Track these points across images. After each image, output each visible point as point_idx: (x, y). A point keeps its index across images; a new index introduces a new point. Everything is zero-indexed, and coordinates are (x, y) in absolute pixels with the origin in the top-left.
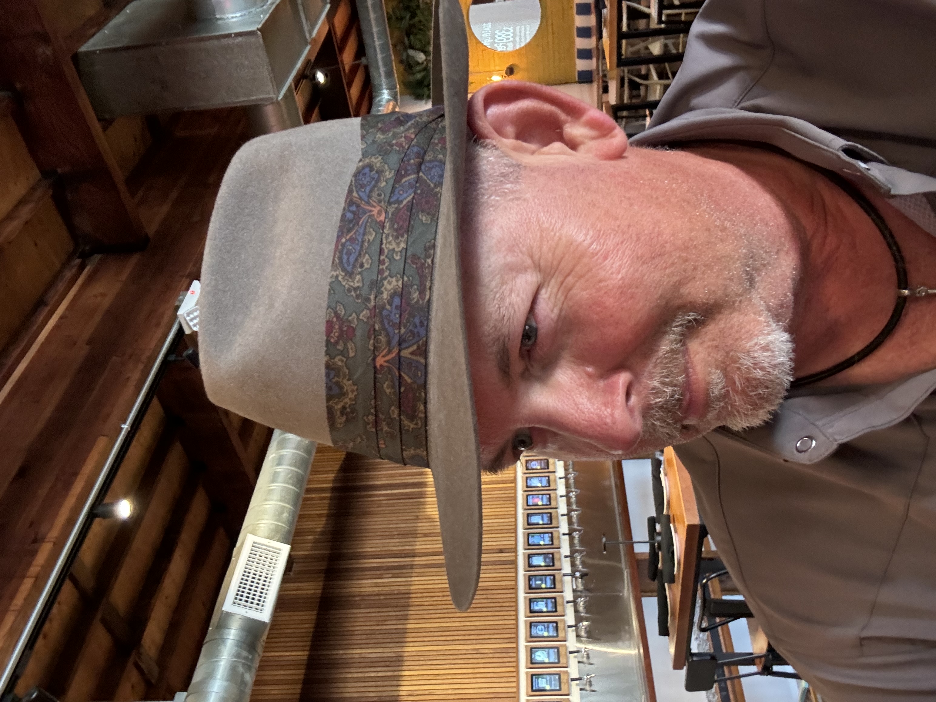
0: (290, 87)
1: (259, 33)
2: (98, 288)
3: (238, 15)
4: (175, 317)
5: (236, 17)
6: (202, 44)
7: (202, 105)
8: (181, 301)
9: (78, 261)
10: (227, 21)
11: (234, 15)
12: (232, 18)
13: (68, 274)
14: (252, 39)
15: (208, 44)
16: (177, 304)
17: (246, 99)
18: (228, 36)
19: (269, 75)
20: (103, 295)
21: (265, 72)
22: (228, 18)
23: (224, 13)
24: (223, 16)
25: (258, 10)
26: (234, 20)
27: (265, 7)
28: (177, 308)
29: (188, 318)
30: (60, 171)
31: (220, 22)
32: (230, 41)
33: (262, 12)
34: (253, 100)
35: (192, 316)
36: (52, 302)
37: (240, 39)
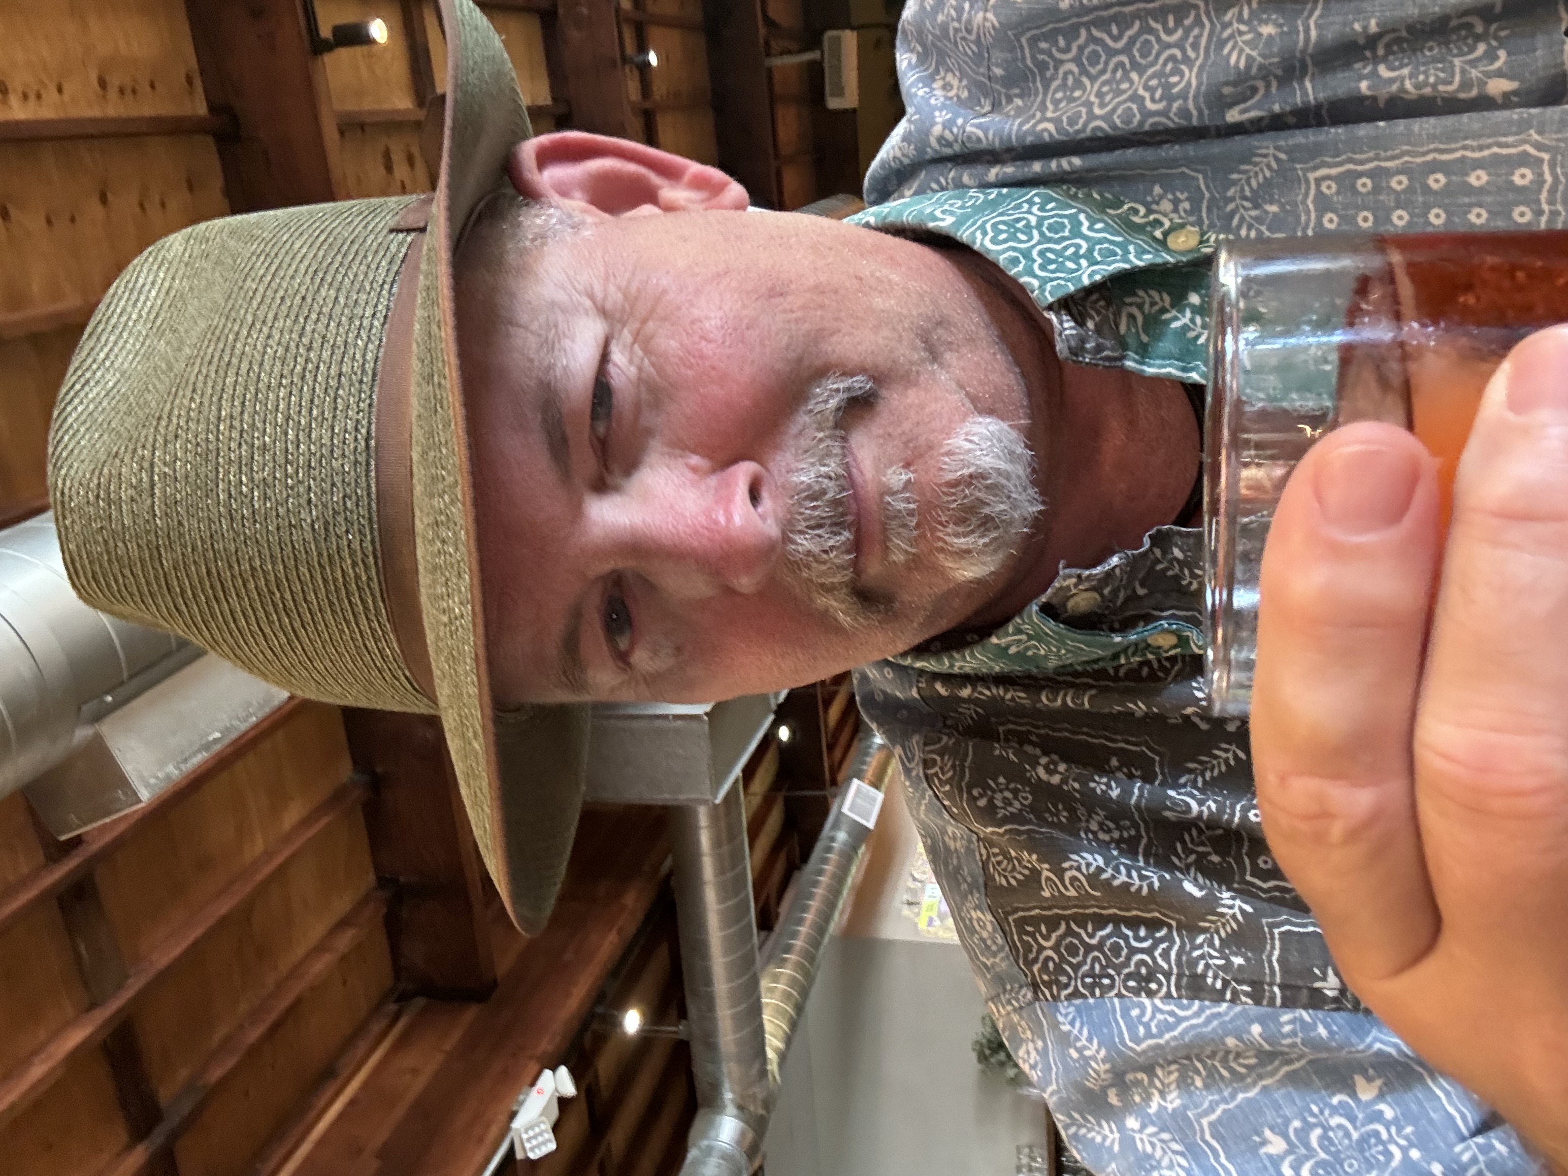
0: (736, 781)
1: (706, 718)
2: (408, 1059)
4: (506, 1129)
8: (521, 1103)
9: (392, 1007)
13: (376, 1028)
14: (694, 725)
15: (635, 724)
16: (515, 1108)
17: (671, 797)
19: (709, 769)
20: (415, 1071)
21: (703, 766)
28: (513, 1115)
29: (525, 1136)
32: (664, 723)
34: (679, 800)
35: (531, 1133)
36: (345, 1074)
37: (679, 722)
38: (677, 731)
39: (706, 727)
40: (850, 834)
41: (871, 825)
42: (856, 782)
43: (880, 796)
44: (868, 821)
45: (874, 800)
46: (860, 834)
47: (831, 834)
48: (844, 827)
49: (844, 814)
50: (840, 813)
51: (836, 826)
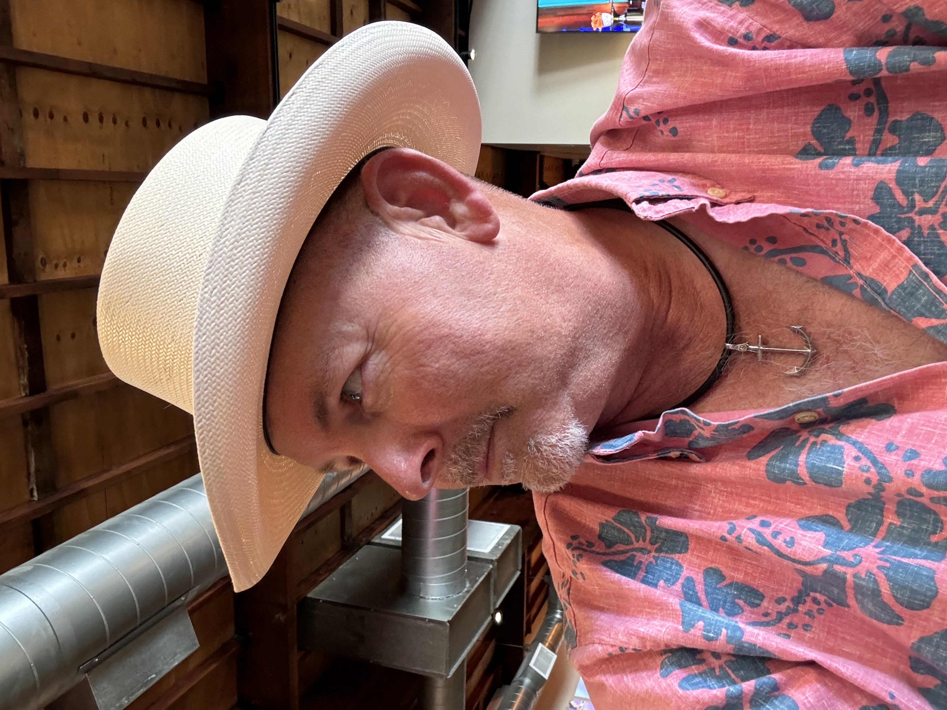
1: (448, 624)
5: (435, 599)
7: (385, 663)
10: (428, 602)
12: (432, 599)
14: (441, 628)
15: (406, 620)
17: (421, 669)
18: (424, 619)
24: (426, 596)
27: (461, 595)
32: (423, 624)
34: (426, 672)
37: (431, 624)
38: (430, 629)
39: (448, 630)
40: (532, 679)
41: (546, 676)
42: (540, 645)
43: (555, 657)
44: (545, 673)
45: (551, 659)
46: (538, 680)
47: (521, 678)
48: (529, 675)
49: (531, 668)
50: (528, 666)
51: (524, 674)
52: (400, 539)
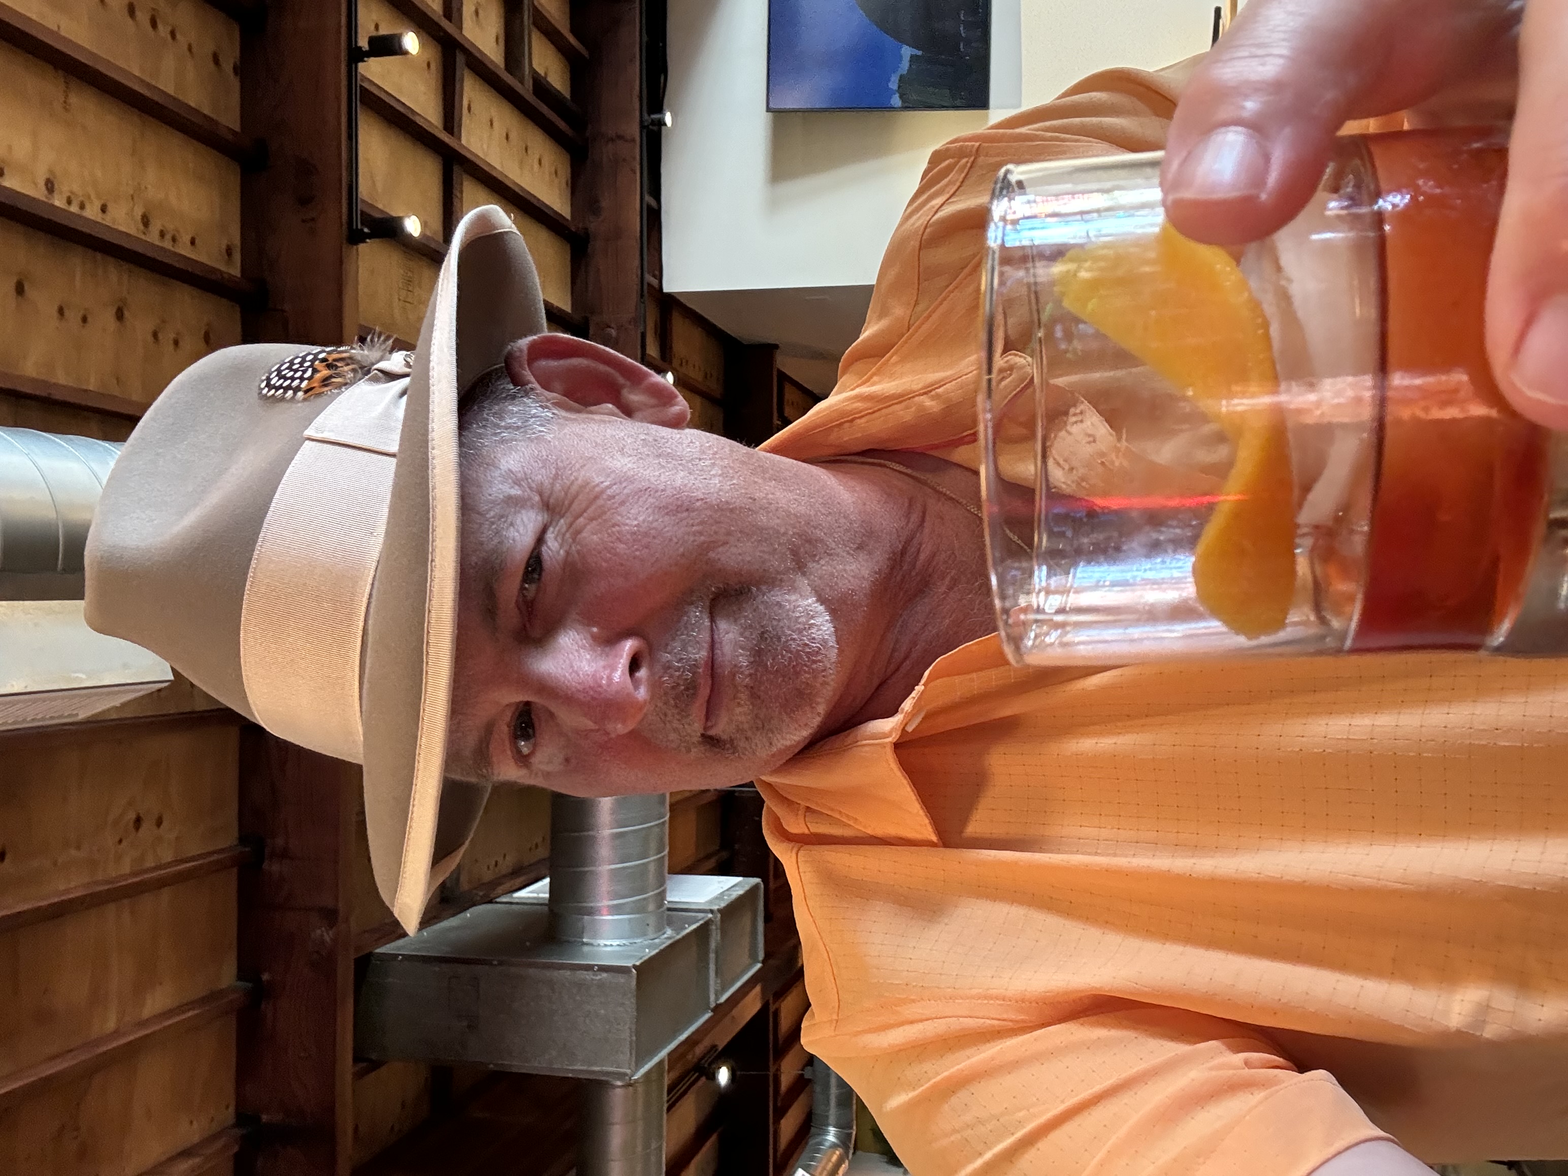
0: (661, 1062)
1: (634, 970)
3: (616, 942)
5: (611, 945)
6: (548, 973)
7: (519, 1066)
10: (595, 948)
11: (608, 943)
12: (606, 945)
14: (621, 979)
15: (556, 974)
17: (585, 1068)
18: (589, 968)
19: (631, 1036)
21: (625, 1032)
22: (599, 945)
23: (594, 937)
24: (596, 942)
25: (646, 943)
26: (609, 949)
27: (657, 941)
30: (265, 1118)
31: (586, 949)
32: (588, 976)
33: (649, 947)
34: (594, 1072)
37: (605, 975)
38: (601, 985)
39: (634, 983)
52: (547, 895)
